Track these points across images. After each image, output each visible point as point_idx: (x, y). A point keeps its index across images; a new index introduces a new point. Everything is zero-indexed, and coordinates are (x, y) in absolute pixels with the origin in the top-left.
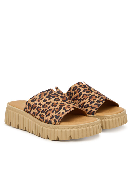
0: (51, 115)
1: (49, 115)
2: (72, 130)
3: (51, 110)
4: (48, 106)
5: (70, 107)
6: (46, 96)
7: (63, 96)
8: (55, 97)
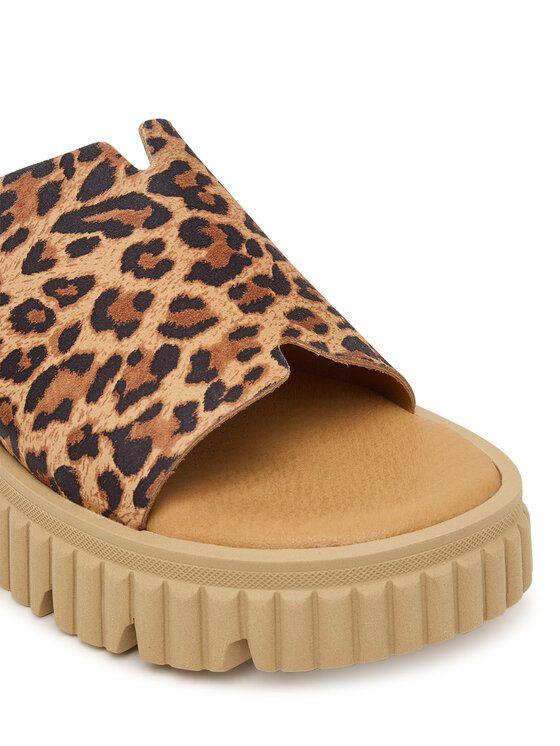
0: (76, 420)
1: (63, 412)
2: (259, 597)
3: (81, 363)
4: (65, 317)
5: (258, 350)
6: (54, 215)
7: (204, 223)
8: (126, 231)
